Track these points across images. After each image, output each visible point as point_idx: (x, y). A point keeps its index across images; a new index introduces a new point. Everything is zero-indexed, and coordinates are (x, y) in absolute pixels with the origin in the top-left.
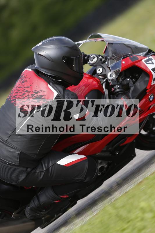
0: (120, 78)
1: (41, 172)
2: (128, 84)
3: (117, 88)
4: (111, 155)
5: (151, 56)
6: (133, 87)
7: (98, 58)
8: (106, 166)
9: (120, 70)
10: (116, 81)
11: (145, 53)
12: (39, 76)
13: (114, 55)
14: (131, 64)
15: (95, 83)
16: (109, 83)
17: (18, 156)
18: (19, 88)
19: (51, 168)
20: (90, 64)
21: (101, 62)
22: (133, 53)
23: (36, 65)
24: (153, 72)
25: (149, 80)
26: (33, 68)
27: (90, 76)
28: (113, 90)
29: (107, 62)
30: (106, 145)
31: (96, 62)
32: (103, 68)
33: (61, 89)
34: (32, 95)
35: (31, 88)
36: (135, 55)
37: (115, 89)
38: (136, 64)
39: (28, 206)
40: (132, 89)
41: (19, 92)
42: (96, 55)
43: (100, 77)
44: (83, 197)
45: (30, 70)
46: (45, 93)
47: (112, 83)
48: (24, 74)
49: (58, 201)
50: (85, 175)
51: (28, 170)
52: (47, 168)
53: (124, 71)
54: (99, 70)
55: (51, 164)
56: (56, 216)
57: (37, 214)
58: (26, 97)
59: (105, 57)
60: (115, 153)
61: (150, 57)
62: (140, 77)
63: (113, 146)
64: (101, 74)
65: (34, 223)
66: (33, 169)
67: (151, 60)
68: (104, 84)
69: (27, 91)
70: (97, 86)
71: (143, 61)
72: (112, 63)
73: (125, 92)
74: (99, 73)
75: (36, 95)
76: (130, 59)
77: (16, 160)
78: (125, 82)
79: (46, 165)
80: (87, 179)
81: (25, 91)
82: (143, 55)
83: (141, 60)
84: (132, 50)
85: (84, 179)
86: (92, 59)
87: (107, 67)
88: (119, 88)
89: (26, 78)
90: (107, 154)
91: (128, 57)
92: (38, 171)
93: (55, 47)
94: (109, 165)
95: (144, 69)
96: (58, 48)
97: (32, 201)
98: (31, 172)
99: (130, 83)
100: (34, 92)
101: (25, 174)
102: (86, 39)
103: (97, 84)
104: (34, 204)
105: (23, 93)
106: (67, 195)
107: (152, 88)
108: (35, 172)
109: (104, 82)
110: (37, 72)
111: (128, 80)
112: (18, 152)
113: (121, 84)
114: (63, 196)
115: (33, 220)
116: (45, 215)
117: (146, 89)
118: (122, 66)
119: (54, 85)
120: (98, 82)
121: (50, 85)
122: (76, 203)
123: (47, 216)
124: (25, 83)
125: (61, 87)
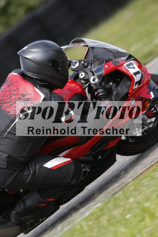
0: (103, 83)
1: (28, 175)
2: (111, 88)
3: (100, 92)
4: (93, 159)
5: (132, 60)
6: (116, 91)
7: (79, 63)
8: (89, 170)
9: (103, 74)
10: (99, 85)
11: (125, 58)
12: (25, 79)
13: (95, 60)
14: (114, 68)
15: (77, 87)
16: (92, 87)
17: (6, 159)
18: (6, 91)
19: (38, 170)
20: (72, 69)
21: (83, 67)
22: (115, 58)
23: (22, 69)
24: (134, 76)
25: (131, 84)
26: (19, 72)
27: (72, 80)
28: (96, 94)
29: (89, 67)
30: (90, 149)
31: (78, 67)
32: (86, 73)
33: (47, 91)
34: (19, 98)
35: (18, 91)
36: (116, 60)
37: (98, 93)
38: (118, 68)
39: (14, 211)
40: (115, 93)
41: (5, 95)
42: (78, 60)
43: (83, 81)
44: (65, 202)
45: (16, 74)
46: (32, 96)
47: (96, 87)
48: (9, 78)
49: (44, 204)
50: (71, 177)
51: (16, 173)
52: (34, 171)
53: (107, 75)
54: (82, 75)
55: (38, 167)
56: (40, 221)
57: (22, 218)
58: (13, 100)
59: (87, 62)
60: (98, 157)
61: (131, 62)
62: (121, 81)
63: (96, 150)
64: (83, 79)
65: (19, 227)
66: (21, 172)
67: (132, 64)
68: (86, 88)
69: (14, 94)
70: (80, 91)
71: (125, 65)
72: (95, 68)
73: (108, 95)
74: (81, 78)
75: (23, 98)
76: (112, 63)
77: (4, 163)
78: (108, 86)
79: (33, 168)
80: (73, 182)
81: (12, 95)
82: (125, 60)
83: (123, 65)
84: (114, 54)
85: (70, 182)
86: (74, 64)
87: (91, 71)
88: (102, 92)
89: (12, 82)
90: (90, 158)
91: (110, 62)
92: (25, 174)
93: (41, 50)
94: (91, 169)
95: (126, 73)
96: (44, 51)
97: (17, 206)
98: (18, 174)
99: (113, 87)
100: (21, 95)
101: (13, 177)
102: (68, 44)
103: (79, 88)
104: (19, 208)
105: (9, 96)
106: (53, 198)
107: (134, 92)
108: (22, 175)
109: (87, 87)
110: (23, 76)
111: (111, 83)
112: (6, 155)
113: (103, 88)
114: (49, 199)
115: (17, 224)
116: (30, 219)
117: (128, 93)
118: (105, 70)
119: (41, 88)
120: (80, 86)
121: (36, 87)
122: (59, 208)
123: (32, 221)
124: (12, 87)
125: (48, 90)
